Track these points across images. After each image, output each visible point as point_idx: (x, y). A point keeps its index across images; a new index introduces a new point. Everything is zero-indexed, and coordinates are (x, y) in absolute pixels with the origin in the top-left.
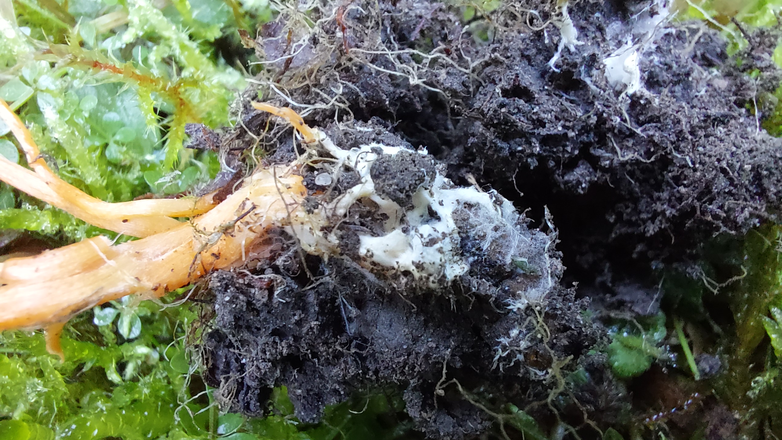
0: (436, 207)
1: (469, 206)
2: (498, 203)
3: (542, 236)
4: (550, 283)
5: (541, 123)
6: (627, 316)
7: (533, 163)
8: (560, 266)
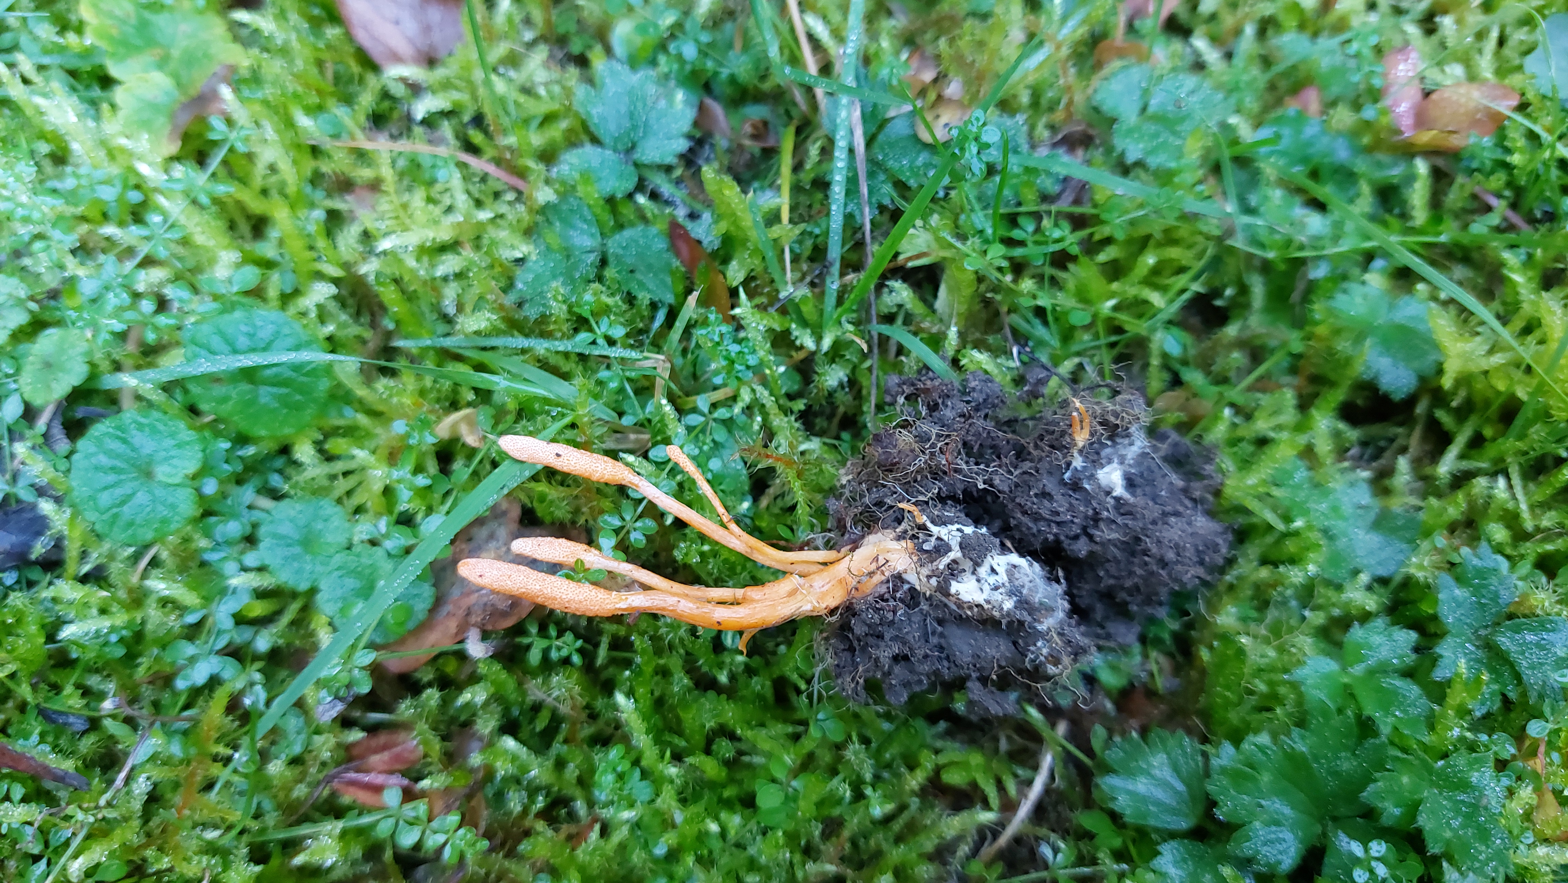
0: (996, 567)
1: (1015, 566)
2: (1031, 565)
3: (1056, 586)
4: (1061, 615)
5: (1058, 514)
6: (1112, 644)
7: (1051, 537)
8: (1067, 605)
